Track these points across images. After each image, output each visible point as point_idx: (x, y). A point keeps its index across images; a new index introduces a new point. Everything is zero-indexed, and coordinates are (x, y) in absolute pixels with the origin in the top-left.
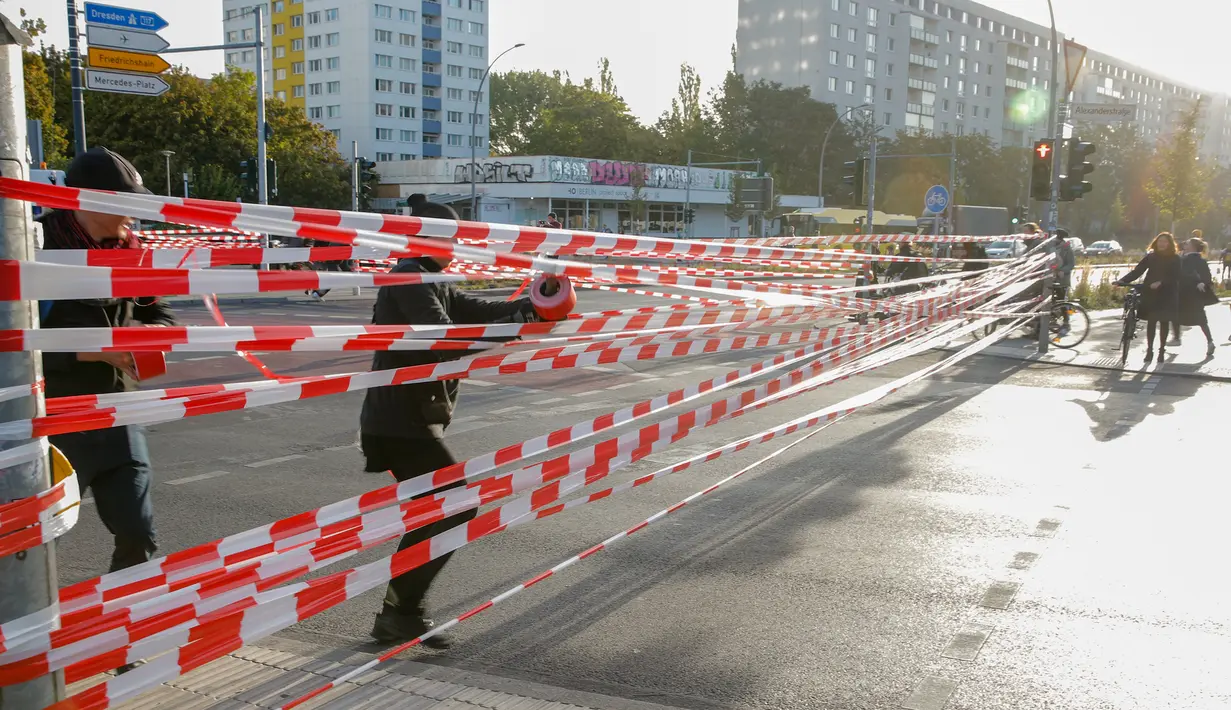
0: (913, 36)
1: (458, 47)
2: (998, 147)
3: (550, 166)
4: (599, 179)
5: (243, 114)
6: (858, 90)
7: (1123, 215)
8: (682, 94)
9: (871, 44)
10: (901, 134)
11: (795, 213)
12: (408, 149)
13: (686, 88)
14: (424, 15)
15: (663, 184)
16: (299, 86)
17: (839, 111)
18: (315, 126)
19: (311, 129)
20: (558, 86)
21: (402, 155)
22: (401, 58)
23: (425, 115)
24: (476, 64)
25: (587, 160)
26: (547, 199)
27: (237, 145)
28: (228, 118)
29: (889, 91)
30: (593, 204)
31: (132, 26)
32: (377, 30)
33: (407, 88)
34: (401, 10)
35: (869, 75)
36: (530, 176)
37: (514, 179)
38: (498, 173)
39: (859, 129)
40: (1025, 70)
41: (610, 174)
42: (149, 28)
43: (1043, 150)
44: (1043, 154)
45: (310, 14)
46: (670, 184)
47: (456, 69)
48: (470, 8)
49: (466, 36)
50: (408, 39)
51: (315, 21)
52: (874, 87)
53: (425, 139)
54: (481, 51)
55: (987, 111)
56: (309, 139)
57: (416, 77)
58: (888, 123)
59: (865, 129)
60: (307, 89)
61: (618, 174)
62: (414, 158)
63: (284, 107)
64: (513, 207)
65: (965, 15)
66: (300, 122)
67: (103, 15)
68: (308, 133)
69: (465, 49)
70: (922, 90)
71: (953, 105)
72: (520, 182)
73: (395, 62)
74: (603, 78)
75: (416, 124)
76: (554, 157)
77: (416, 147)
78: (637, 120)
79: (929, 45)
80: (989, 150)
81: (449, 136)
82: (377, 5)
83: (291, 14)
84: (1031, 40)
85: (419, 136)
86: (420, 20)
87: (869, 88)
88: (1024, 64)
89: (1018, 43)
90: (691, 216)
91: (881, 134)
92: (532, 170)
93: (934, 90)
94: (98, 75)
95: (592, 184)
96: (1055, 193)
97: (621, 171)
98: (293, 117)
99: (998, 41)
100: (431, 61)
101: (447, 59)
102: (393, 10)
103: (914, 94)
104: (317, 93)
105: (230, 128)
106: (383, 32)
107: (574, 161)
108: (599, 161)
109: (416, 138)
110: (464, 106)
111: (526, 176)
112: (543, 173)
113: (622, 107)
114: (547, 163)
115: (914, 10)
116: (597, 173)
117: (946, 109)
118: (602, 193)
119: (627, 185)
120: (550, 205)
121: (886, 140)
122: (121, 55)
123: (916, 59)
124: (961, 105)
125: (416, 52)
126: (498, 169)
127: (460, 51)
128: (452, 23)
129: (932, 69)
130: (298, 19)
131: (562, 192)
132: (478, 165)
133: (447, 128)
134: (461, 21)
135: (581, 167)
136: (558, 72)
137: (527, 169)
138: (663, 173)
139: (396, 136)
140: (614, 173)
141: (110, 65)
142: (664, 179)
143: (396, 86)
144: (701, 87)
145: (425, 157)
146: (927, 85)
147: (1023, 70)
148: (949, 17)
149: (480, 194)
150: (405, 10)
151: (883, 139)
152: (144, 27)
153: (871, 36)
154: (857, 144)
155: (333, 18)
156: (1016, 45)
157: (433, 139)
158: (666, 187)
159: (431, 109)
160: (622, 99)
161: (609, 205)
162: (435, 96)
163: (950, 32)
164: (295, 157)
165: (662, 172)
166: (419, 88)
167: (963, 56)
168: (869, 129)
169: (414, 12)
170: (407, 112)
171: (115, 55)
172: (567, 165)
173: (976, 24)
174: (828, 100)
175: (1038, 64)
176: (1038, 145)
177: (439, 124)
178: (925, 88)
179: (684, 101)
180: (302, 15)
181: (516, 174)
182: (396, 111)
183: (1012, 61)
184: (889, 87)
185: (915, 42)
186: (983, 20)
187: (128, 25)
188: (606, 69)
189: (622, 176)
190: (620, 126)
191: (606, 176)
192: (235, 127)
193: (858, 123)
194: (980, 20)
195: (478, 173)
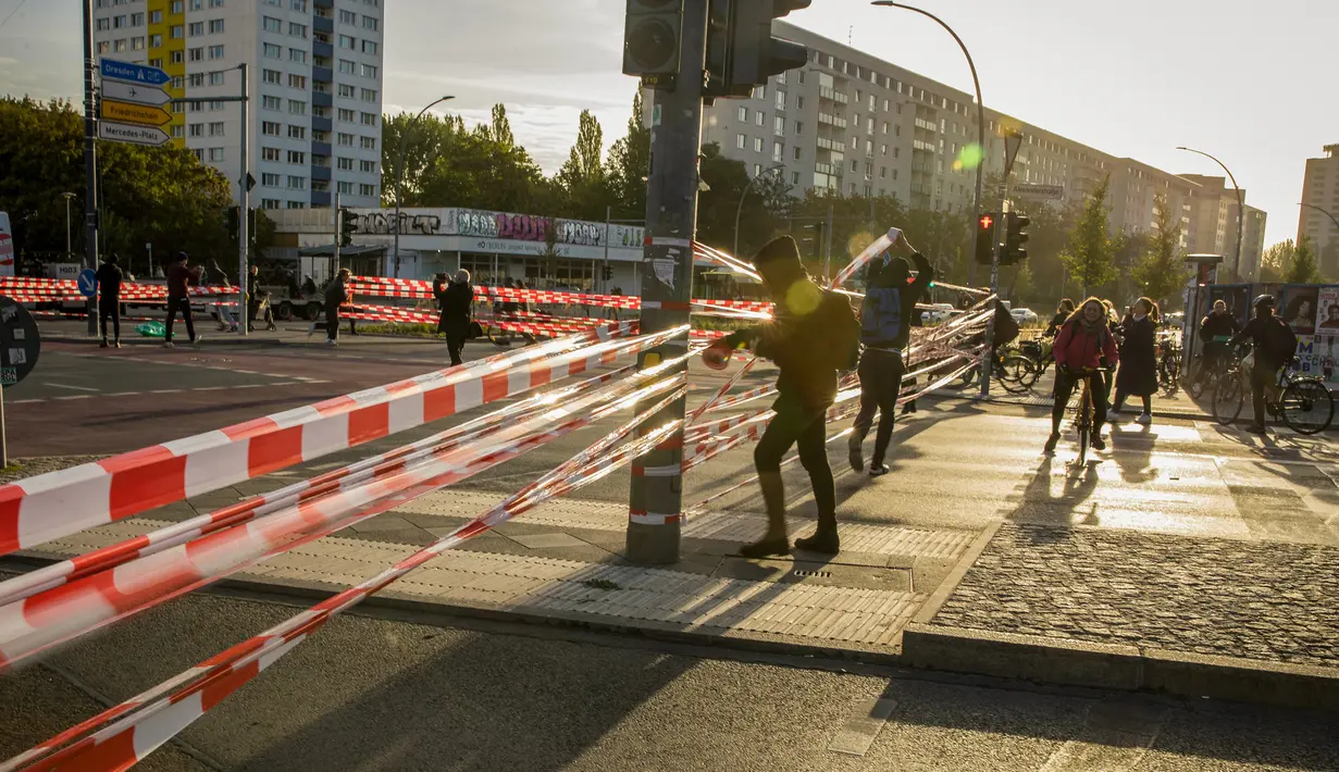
0: (822, 95)
1: (348, 90)
2: (906, 210)
3: (458, 218)
4: (507, 233)
5: (132, 155)
6: (767, 149)
7: (1030, 281)
8: (582, 146)
9: (780, 101)
10: (810, 193)
11: (712, 272)
12: (296, 196)
13: (586, 140)
14: (315, 56)
15: (571, 240)
16: (179, 127)
17: (748, 168)
18: (209, 170)
19: (204, 173)
20: (450, 134)
21: (289, 202)
22: (290, 101)
23: (313, 161)
24: (368, 108)
25: (496, 213)
26: (455, 253)
27: (128, 188)
28: (118, 159)
29: (798, 150)
30: (502, 258)
31: (140, 80)
32: (265, 70)
33: (296, 131)
34: (291, 49)
35: (778, 133)
36: (437, 228)
37: (420, 231)
38: (403, 223)
39: (770, 188)
40: (932, 132)
41: (518, 228)
42: (157, 83)
43: (986, 222)
44: (986, 226)
45: (192, 51)
46: (578, 240)
47: (347, 114)
48: (363, 50)
49: (359, 79)
50: (297, 81)
51: (198, 58)
52: (783, 146)
53: (313, 186)
54: (374, 95)
55: (895, 172)
56: (203, 183)
57: (305, 120)
58: (796, 182)
59: (774, 188)
60: (188, 130)
61: (527, 228)
62: (302, 206)
63: (175, 149)
64: (420, 260)
65: (873, 74)
66: (193, 165)
67: (116, 70)
68: (202, 177)
69: (358, 92)
70: (831, 150)
71: (860, 164)
72: (425, 234)
73: (284, 104)
74: (499, 127)
75: (305, 170)
76: (461, 209)
77: (304, 194)
78: (538, 172)
79: (838, 105)
80: (899, 213)
81: (339, 183)
82: (265, 44)
83: (173, 49)
84: (938, 102)
85: (307, 184)
86: (310, 61)
87: (777, 146)
88: (931, 126)
89: (925, 104)
90: (609, 273)
91: (790, 193)
92: (439, 222)
93: (843, 150)
94: (109, 125)
95: (500, 237)
96: (995, 259)
97: (530, 225)
98: (184, 160)
99: (907, 102)
100: (322, 104)
101: (339, 102)
102: (282, 50)
103: (823, 153)
104: (198, 134)
105: (118, 169)
106: (271, 72)
107: (482, 214)
108: (507, 214)
109: (305, 184)
110: (356, 152)
111: (432, 228)
112: (450, 226)
113: (522, 158)
114: (455, 215)
115: (823, 68)
116: (506, 226)
117: (854, 169)
118: (510, 247)
119: (536, 239)
120: (459, 259)
121: (795, 199)
122: (131, 108)
123: (825, 118)
124: (870, 166)
125: (306, 95)
126: (403, 220)
127: (352, 95)
128: (344, 65)
129: (843, 129)
130: (179, 56)
131: (470, 245)
132: (381, 216)
133: (338, 175)
134: (353, 63)
135: (490, 220)
136: (451, 118)
137: (434, 221)
138: (572, 228)
139: (283, 182)
140: (522, 226)
141: (121, 116)
142: (573, 234)
143: (284, 130)
144: (603, 139)
145: (314, 205)
146: (837, 145)
147: (931, 132)
148: (858, 76)
149: (386, 246)
150: (296, 50)
151: (792, 198)
152: (150, 82)
153: (780, 93)
154: (766, 203)
155: (218, 55)
156: (924, 107)
157: (321, 186)
158: (574, 242)
159: (321, 154)
160: (522, 149)
161: (517, 259)
162: (325, 141)
163: (859, 92)
164: (188, 202)
165: (569, 227)
166: (308, 133)
167: (872, 116)
168: (779, 186)
169: (304, 53)
170: (296, 157)
171: (124, 107)
172: (475, 218)
173: (884, 85)
174: (737, 158)
175: (946, 127)
176: (981, 217)
177: (329, 170)
178: (834, 147)
179: (584, 154)
180: (183, 51)
181: (421, 226)
182: (283, 156)
183: (920, 123)
184: (798, 146)
185: (824, 101)
186: (892, 80)
187: (136, 79)
188: (501, 117)
189: (530, 231)
190: (520, 177)
191: (514, 230)
192: (124, 169)
193: (767, 182)
194: (888, 80)
195: (381, 223)
